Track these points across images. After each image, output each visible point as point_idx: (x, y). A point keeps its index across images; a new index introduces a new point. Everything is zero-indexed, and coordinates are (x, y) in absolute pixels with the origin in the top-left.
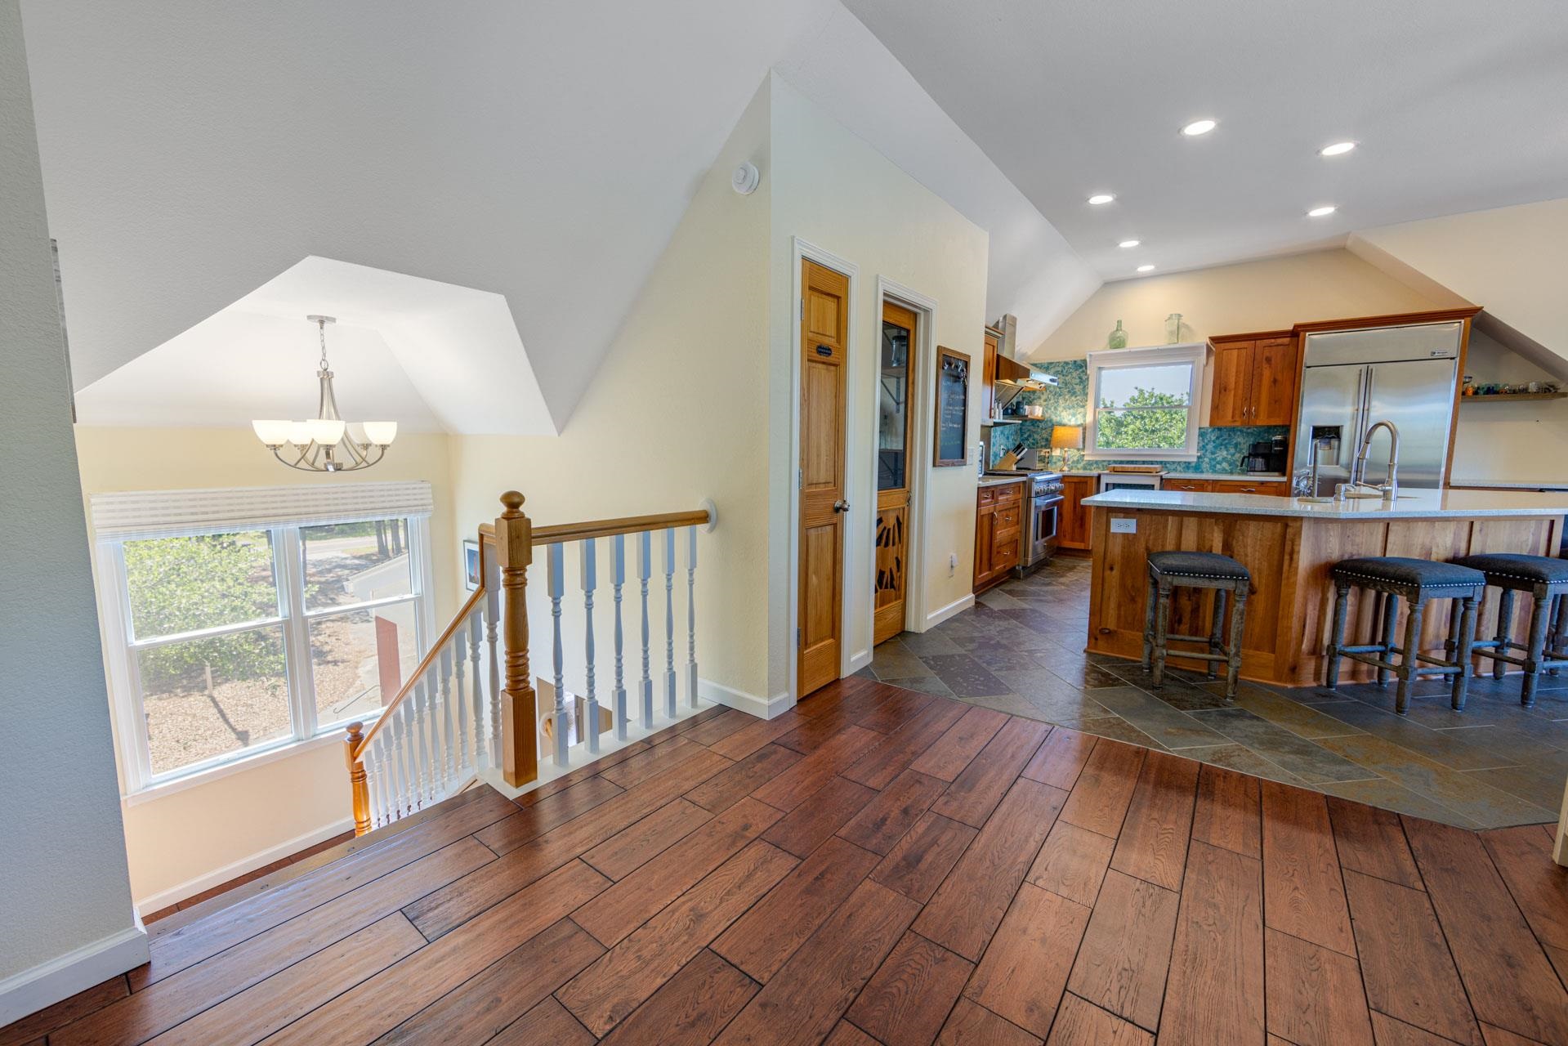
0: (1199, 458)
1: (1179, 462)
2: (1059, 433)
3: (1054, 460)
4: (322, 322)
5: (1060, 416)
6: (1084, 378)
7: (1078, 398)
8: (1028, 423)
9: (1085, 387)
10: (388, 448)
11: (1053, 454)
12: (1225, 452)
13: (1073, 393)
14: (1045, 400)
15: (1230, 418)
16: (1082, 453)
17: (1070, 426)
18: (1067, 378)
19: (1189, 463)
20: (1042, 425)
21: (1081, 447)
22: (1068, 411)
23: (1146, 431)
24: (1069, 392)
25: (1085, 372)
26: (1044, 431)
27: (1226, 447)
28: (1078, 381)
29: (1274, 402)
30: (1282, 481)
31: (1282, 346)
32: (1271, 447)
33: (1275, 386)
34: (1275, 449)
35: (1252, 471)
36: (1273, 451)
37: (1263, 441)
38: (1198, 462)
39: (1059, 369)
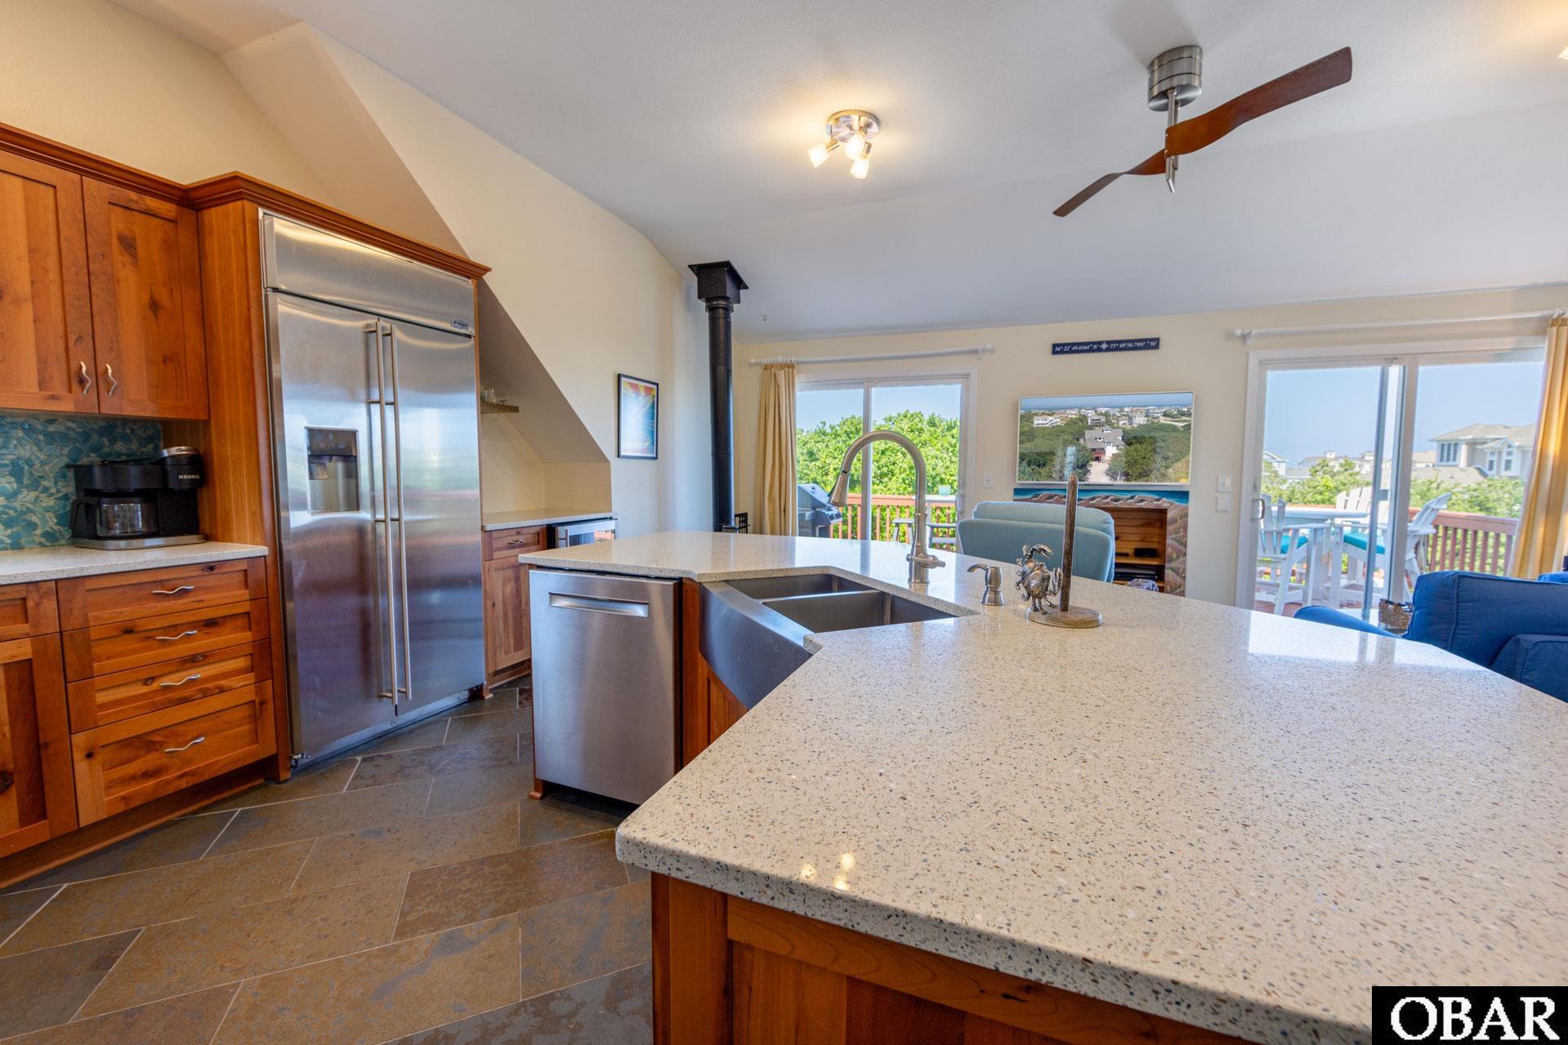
15: (32, 388)
29: (161, 359)
30: (258, 555)
31: (158, 220)
32: (165, 473)
33: (157, 318)
34: (181, 477)
35: (115, 538)
36: (172, 484)
37: (124, 458)
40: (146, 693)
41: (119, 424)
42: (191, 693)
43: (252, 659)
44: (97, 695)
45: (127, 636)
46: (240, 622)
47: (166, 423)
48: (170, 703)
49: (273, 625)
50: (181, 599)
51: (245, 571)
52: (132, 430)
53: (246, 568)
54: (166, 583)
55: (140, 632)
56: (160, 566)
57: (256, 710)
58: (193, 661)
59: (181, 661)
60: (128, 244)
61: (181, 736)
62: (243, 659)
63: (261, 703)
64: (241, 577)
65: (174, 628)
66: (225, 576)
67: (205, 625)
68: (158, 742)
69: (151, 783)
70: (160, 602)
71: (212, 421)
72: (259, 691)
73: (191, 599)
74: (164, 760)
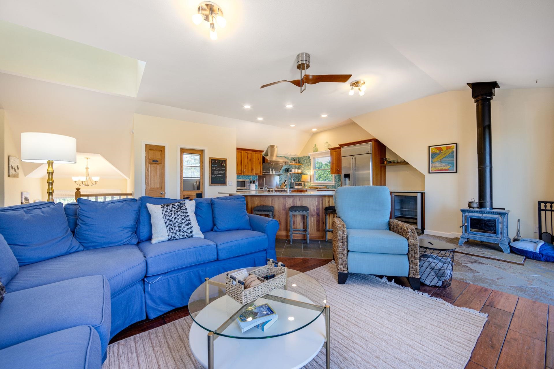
0: (335, 184)
2: (303, 177)
4: (87, 159)
5: (306, 172)
9: (310, 164)
10: (98, 182)
14: (303, 168)
17: (308, 175)
18: (307, 161)
19: (333, 185)
24: (307, 165)
25: (310, 159)
38: (335, 185)
39: (305, 158)
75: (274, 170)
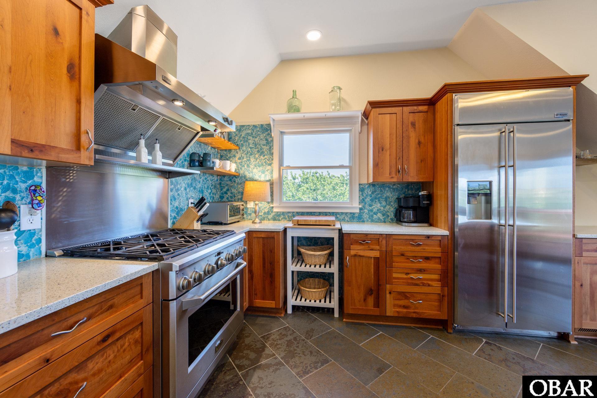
0: (361, 209)
1: (346, 213)
2: (250, 187)
3: (249, 212)
5: (252, 172)
6: (269, 140)
7: (266, 157)
8: (226, 179)
9: (270, 147)
11: (248, 206)
12: (379, 205)
13: (262, 153)
14: (239, 159)
15: (388, 175)
16: (272, 206)
17: (260, 181)
18: (256, 140)
19: (354, 214)
20: (238, 180)
21: (270, 200)
22: (259, 169)
23: (311, 190)
24: (258, 152)
25: (270, 135)
26: (239, 186)
27: (379, 201)
28: (265, 142)
29: (420, 161)
30: (445, 235)
31: (422, 113)
32: (419, 200)
33: (420, 147)
34: (424, 202)
35: (405, 222)
36: (421, 205)
37: (411, 196)
38: (360, 213)
39: (250, 131)
40: (405, 278)
41: (410, 184)
42: (419, 283)
43: (441, 276)
44: (393, 274)
45: (402, 256)
46: (437, 260)
47: (423, 183)
48: (412, 284)
49: (449, 265)
50: (418, 247)
51: (440, 240)
52: (414, 186)
53: (440, 239)
54: (414, 240)
55: (406, 256)
56: (413, 234)
57: (441, 298)
58: (420, 271)
59: (416, 270)
60: (413, 124)
61: (415, 297)
62: (437, 275)
63: (443, 296)
64: (438, 242)
65: (415, 257)
66: (433, 241)
67: (425, 259)
68: (408, 297)
69: (405, 310)
70: (412, 247)
71: (435, 182)
72: (442, 290)
73: (421, 248)
74: (409, 304)
75: (158, 146)
